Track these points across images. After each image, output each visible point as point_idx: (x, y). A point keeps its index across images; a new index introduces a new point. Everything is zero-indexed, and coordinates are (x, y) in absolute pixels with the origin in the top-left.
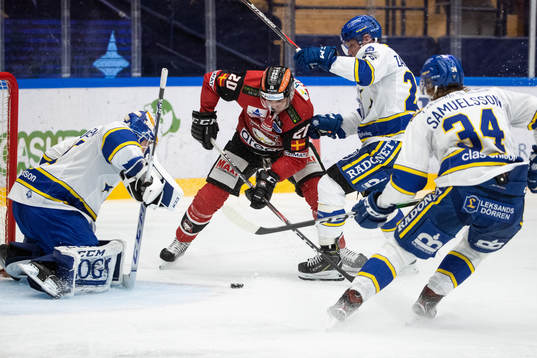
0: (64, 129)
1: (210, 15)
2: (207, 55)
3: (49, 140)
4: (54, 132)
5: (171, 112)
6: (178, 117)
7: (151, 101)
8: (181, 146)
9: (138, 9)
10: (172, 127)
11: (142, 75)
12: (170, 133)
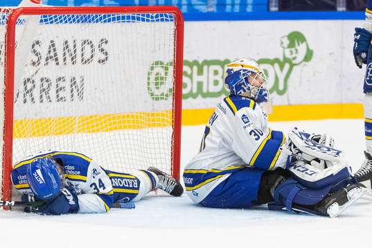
0: (209, 58)
3: (195, 68)
4: (200, 61)
5: (304, 44)
6: (311, 48)
7: (287, 34)
8: (314, 75)
10: (306, 58)
11: (280, 10)
12: (304, 63)
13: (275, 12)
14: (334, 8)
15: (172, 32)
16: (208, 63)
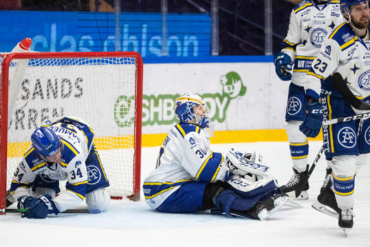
0: (163, 93)
1: (268, 11)
2: (266, 39)
3: (152, 101)
4: (156, 96)
5: (240, 81)
6: (245, 85)
7: (226, 74)
8: (247, 106)
9: (216, 6)
10: (240, 93)
11: (220, 54)
12: (239, 97)
13: (216, 56)
14: (262, 53)
15: (134, 72)
16: (163, 97)
